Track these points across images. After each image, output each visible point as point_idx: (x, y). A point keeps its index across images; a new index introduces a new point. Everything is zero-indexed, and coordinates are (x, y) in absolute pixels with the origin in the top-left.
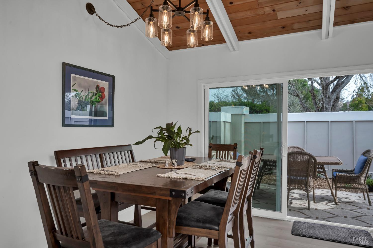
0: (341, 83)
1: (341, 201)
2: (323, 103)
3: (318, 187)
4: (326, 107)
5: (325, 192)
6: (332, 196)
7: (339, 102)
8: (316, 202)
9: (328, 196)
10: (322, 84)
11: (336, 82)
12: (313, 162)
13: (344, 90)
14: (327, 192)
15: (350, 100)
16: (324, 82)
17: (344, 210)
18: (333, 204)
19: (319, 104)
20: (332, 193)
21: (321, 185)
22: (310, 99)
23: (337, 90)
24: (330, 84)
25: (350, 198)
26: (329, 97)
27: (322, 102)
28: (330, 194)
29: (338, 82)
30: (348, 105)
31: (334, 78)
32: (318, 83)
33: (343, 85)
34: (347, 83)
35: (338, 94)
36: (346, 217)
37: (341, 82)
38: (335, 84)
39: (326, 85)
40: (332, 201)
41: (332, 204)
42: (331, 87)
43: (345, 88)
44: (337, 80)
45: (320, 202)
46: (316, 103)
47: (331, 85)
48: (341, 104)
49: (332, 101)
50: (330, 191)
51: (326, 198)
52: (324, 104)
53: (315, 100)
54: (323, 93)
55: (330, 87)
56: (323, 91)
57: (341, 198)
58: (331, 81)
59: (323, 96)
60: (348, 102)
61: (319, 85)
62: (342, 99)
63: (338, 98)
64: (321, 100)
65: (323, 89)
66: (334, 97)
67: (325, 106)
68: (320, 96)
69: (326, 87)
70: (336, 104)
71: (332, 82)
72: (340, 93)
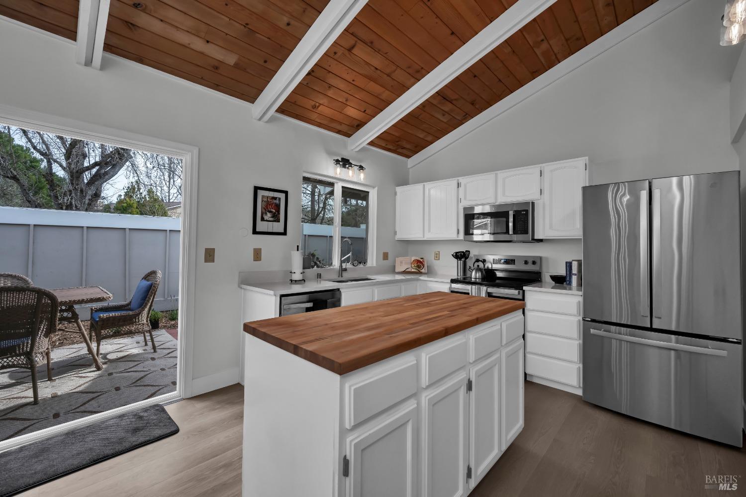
0: (104, 174)
1: (107, 359)
2: (71, 199)
3: (59, 344)
4: (76, 205)
5: (75, 350)
6: (89, 354)
7: (98, 203)
8: (53, 378)
9: (81, 358)
10: (69, 168)
11: (94, 171)
12: (48, 303)
13: (108, 184)
14: (78, 350)
15: (114, 200)
16: (73, 166)
17: (115, 375)
18: (92, 369)
19: (64, 199)
20: (90, 349)
21: (65, 339)
22: (45, 191)
23: (96, 183)
24: (84, 171)
25: (122, 349)
26: (82, 191)
27: (70, 196)
28: (85, 351)
29: (98, 171)
30: (112, 207)
31: (91, 163)
32: (61, 166)
33: (107, 177)
34: (113, 176)
35: (97, 189)
36: (117, 389)
37: (103, 171)
38: (94, 173)
39: (77, 172)
40: (90, 366)
41: (90, 372)
42: (87, 176)
43: (110, 181)
44: (97, 168)
45: (64, 375)
46: (56, 197)
47: (87, 173)
48: (102, 205)
49: (87, 198)
50: (84, 345)
51: (78, 363)
52: (73, 200)
53: (55, 191)
54: (72, 184)
55: (85, 177)
56: (72, 181)
57: (107, 354)
58: (87, 167)
59: (71, 188)
60: (111, 203)
61: (64, 169)
62: (104, 198)
63: (97, 195)
64: (68, 193)
65: (72, 176)
66: (91, 192)
67: (73, 203)
68: (66, 187)
69: (77, 174)
70: (94, 203)
71: (89, 168)
72: (101, 188)
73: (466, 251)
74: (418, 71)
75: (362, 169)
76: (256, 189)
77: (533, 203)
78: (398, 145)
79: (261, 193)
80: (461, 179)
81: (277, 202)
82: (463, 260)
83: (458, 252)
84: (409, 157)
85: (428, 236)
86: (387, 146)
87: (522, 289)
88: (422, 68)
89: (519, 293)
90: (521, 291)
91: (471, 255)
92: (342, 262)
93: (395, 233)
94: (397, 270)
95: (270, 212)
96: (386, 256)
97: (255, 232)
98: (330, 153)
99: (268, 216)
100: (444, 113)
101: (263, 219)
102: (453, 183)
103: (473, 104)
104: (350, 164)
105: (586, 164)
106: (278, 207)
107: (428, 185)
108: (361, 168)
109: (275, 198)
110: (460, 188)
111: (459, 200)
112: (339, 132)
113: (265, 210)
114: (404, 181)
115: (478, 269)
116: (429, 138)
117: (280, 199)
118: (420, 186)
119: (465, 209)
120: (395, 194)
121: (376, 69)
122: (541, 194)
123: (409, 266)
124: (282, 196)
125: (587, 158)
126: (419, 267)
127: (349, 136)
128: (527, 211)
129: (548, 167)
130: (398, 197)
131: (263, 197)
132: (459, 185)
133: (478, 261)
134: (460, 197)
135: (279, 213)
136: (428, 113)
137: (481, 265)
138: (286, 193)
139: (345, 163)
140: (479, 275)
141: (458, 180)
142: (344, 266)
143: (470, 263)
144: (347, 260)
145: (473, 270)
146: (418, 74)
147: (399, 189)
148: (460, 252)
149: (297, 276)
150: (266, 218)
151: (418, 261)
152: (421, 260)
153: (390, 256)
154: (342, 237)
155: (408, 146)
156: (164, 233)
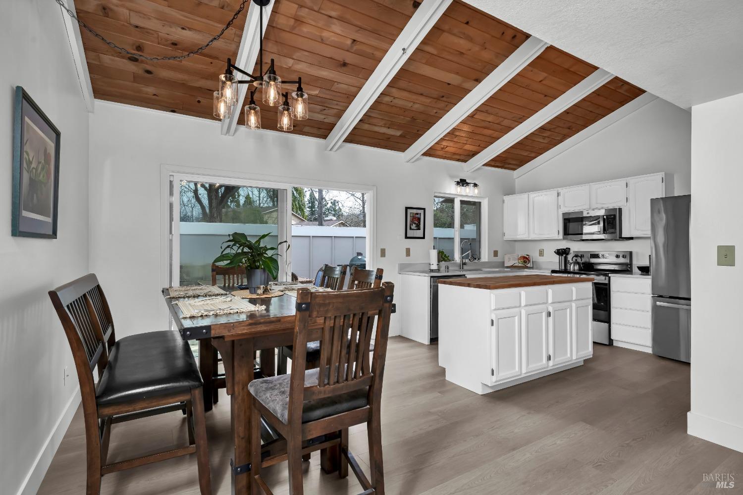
73: (567, 248)
74: (520, 118)
75: (477, 186)
76: (407, 208)
77: (620, 210)
78: (505, 163)
79: (409, 211)
80: (560, 190)
81: (419, 216)
82: (564, 255)
83: (559, 250)
84: (514, 169)
85: (533, 237)
86: (496, 165)
87: (608, 276)
88: (524, 116)
89: (605, 279)
90: (607, 277)
91: (571, 251)
92: (463, 258)
93: (504, 234)
94: (506, 265)
95: (415, 223)
96: (496, 254)
97: (406, 237)
98: (452, 177)
99: (414, 226)
100: (544, 138)
101: (411, 229)
102: (554, 193)
103: (569, 129)
104: (468, 184)
105: (662, 178)
106: (419, 219)
107: (532, 195)
108: (475, 185)
109: (417, 214)
110: (559, 197)
111: (559, 207)
112: (458, 160)
113: (412, 222)
114: (510, 191)
115: (576, 263)
116: (533, 155)
117: (420, 213)
118: (525, 196)
119: (564, 214)
120: (503, 201)
121: (490, 122)
122: (627, 202)
123: (517, 261)
124: (422, 212)
125: (663, 173)
126: (525, 262)
127: (465, 161)
128: (615, 216)
129: (632, 181)
130: (505, 205)
131: (411, 213)
132: (558, 194)
133: (576, 256)
134: (560, 204)
135: (420, 224)
136: (530, 140)
137: (579, 260)
138: (424, 209)
139: (463, 182)
140: (577, 267)
141: (558, 190)
142: (464, 261)
143: (570, 257)
144: (467, 257)
145: (571, 263)
146: (520, 120)
147: (506, 198)
148: (561, 249)
149: (434, 267)
150: (412, 227)
151: (524, 257)
152: (527, 257)
153: (499, 254)
154: (461, 239)
155: (514, 162)
156: (308, 238)
